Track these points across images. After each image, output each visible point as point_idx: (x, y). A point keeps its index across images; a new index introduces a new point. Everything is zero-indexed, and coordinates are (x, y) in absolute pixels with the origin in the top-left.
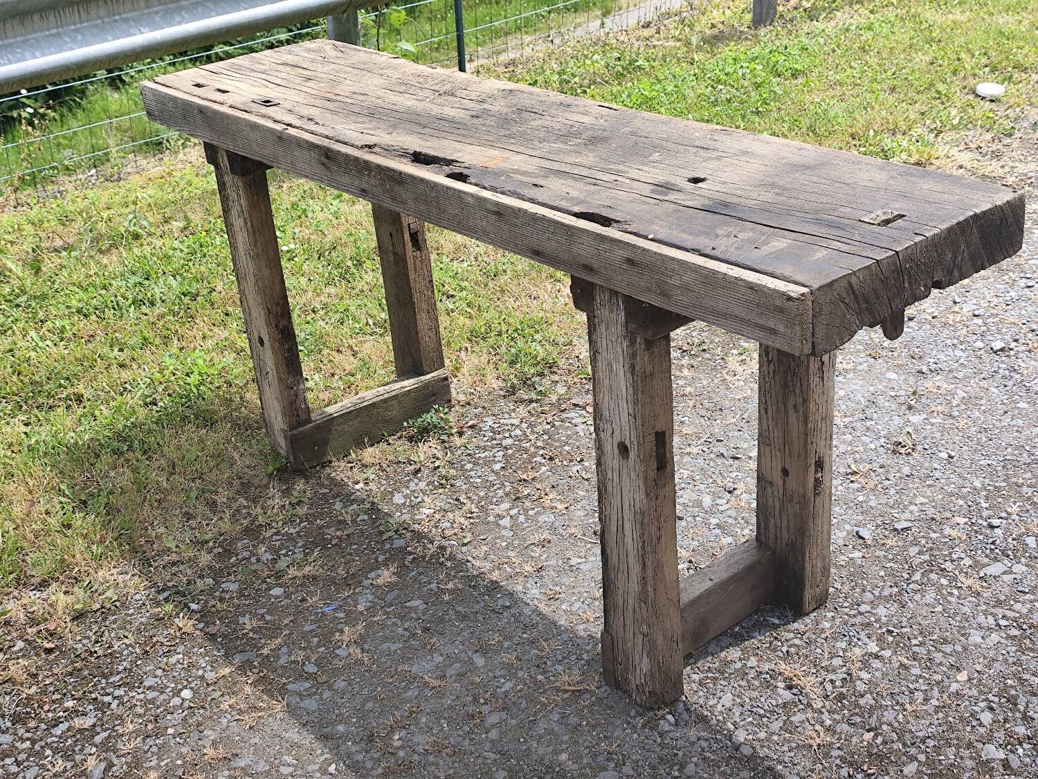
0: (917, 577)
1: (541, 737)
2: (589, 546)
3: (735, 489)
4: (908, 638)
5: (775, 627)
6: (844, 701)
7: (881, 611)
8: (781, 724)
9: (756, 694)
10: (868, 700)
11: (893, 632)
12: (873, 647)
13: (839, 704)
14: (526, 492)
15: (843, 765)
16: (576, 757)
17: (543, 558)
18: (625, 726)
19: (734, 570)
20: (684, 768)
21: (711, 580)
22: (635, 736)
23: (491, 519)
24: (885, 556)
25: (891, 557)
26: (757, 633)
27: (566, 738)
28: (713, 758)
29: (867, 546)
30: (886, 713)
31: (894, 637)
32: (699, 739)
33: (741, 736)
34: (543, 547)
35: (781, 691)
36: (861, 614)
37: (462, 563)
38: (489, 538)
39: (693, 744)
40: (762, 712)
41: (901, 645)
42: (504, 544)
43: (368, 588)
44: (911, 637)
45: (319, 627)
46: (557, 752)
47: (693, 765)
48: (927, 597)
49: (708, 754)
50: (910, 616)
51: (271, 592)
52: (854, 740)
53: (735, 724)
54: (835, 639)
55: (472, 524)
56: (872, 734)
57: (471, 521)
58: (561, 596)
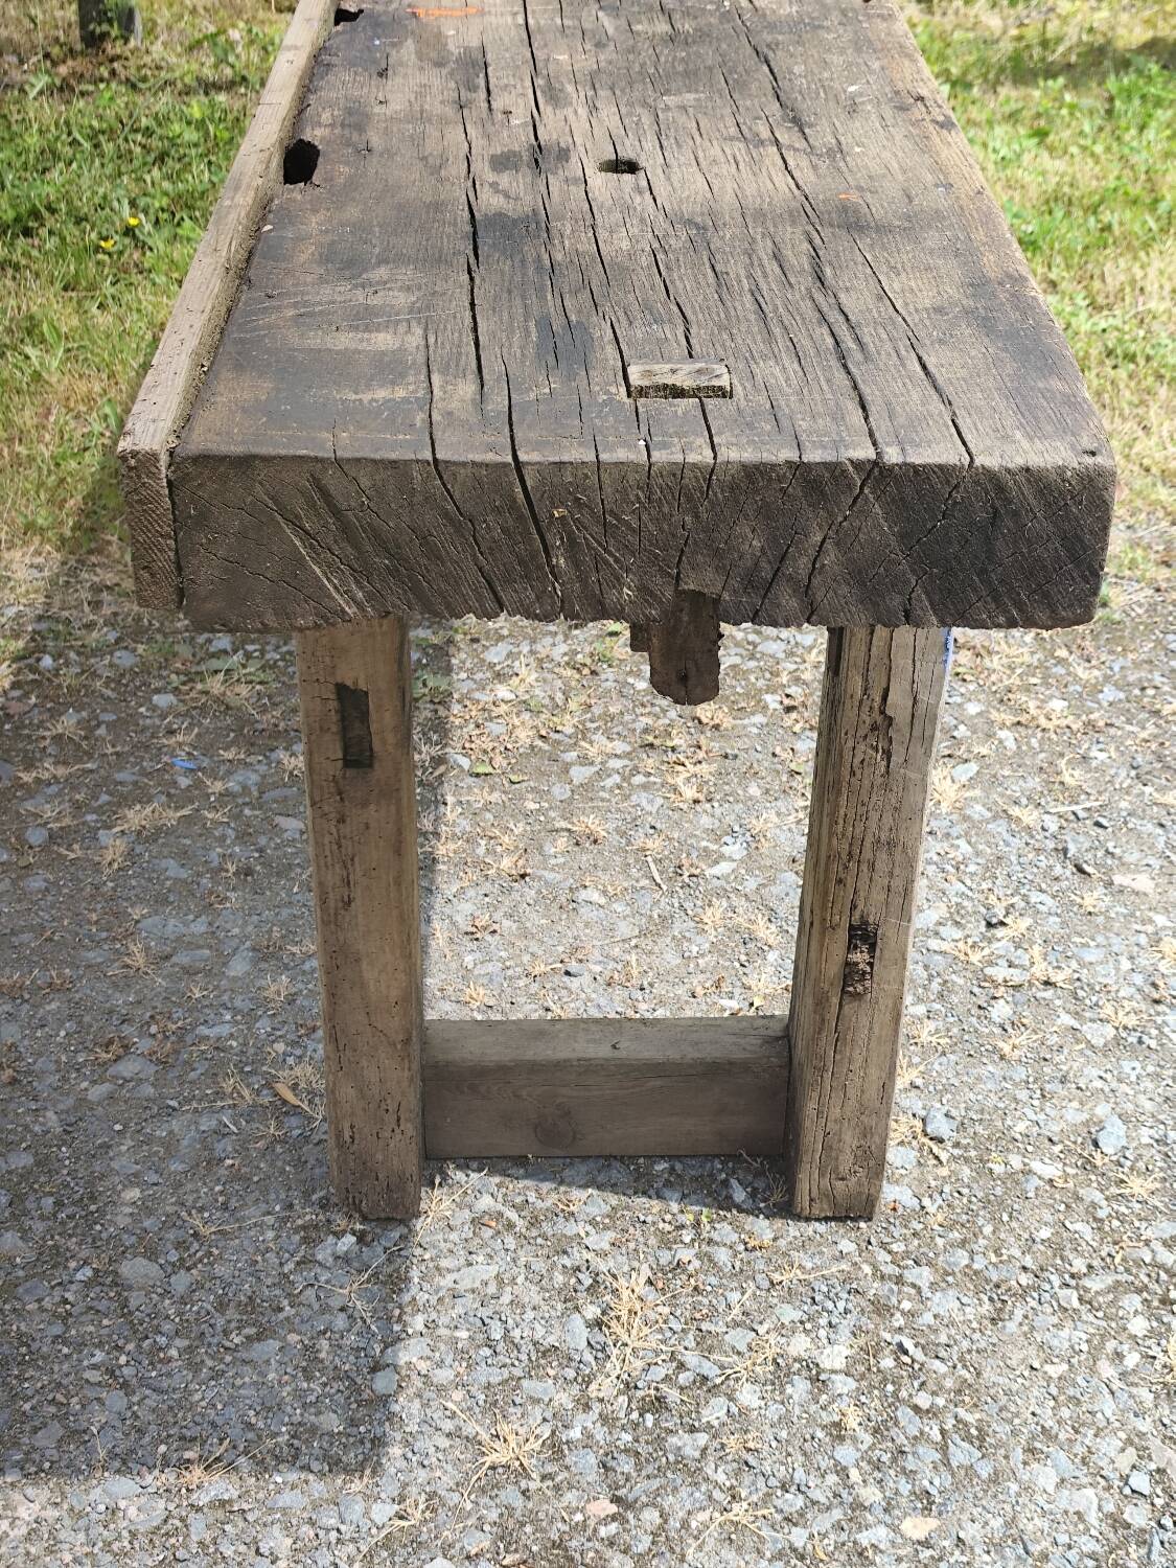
0: (1095, 1284)
1: (149, 1140)
2: (645, 882)
3: (1002, 924)
4: (923, 1384)
5: (727, 1204)
6: (649, 1416)
7: (944, 1303)
8: (495, 1380)
9: (533, 1295)
10: (689, 1445)
11: (906, 1352)
12: (835, 1357)
13: (635, 1415)
14: (676, 742)
15: (487, 1528)
16: (145, 1208)
17: (553, 861)
18: (277, 1208)
19: (673, 1054)
20: (259, 1340)
21: (614, 1047)
22: (270, 1234)
23: (572, 755)
24: (1094, 1205)
25: (1101, 1214)
26: (677, 1195)
27: (176, 1166)
28: (323, 1355)
29: (1088, 1165)
30: (684, 1492)
31: (900, 1364)
32: (342, 1309)
33: (410, 1354)
34: (577, 844)
35: (577, 1322)
36: (899, 1280)
37: (437, 801)
38: (524, 785)
39: (325, 1309)
40: (497, 1334)
41: (890, 1388)
42: (532, 806)
43: (269, 764)
44: (931, 1386)
45: (135, 783)
46: (134, 1180)
47: (277, 1344)
48: (1065, 1333)
49: (324, 1344)
50: (983, 1345)
51: (155, 697)
52: (570, 1497)
53: (431, 1325)
54: (790, 1295)
55: (532, 747)
56: (613, 1509)
57: (539, 743)
58: (489, 938)
